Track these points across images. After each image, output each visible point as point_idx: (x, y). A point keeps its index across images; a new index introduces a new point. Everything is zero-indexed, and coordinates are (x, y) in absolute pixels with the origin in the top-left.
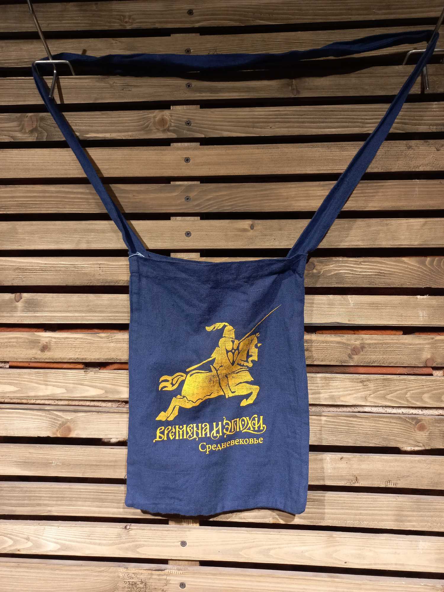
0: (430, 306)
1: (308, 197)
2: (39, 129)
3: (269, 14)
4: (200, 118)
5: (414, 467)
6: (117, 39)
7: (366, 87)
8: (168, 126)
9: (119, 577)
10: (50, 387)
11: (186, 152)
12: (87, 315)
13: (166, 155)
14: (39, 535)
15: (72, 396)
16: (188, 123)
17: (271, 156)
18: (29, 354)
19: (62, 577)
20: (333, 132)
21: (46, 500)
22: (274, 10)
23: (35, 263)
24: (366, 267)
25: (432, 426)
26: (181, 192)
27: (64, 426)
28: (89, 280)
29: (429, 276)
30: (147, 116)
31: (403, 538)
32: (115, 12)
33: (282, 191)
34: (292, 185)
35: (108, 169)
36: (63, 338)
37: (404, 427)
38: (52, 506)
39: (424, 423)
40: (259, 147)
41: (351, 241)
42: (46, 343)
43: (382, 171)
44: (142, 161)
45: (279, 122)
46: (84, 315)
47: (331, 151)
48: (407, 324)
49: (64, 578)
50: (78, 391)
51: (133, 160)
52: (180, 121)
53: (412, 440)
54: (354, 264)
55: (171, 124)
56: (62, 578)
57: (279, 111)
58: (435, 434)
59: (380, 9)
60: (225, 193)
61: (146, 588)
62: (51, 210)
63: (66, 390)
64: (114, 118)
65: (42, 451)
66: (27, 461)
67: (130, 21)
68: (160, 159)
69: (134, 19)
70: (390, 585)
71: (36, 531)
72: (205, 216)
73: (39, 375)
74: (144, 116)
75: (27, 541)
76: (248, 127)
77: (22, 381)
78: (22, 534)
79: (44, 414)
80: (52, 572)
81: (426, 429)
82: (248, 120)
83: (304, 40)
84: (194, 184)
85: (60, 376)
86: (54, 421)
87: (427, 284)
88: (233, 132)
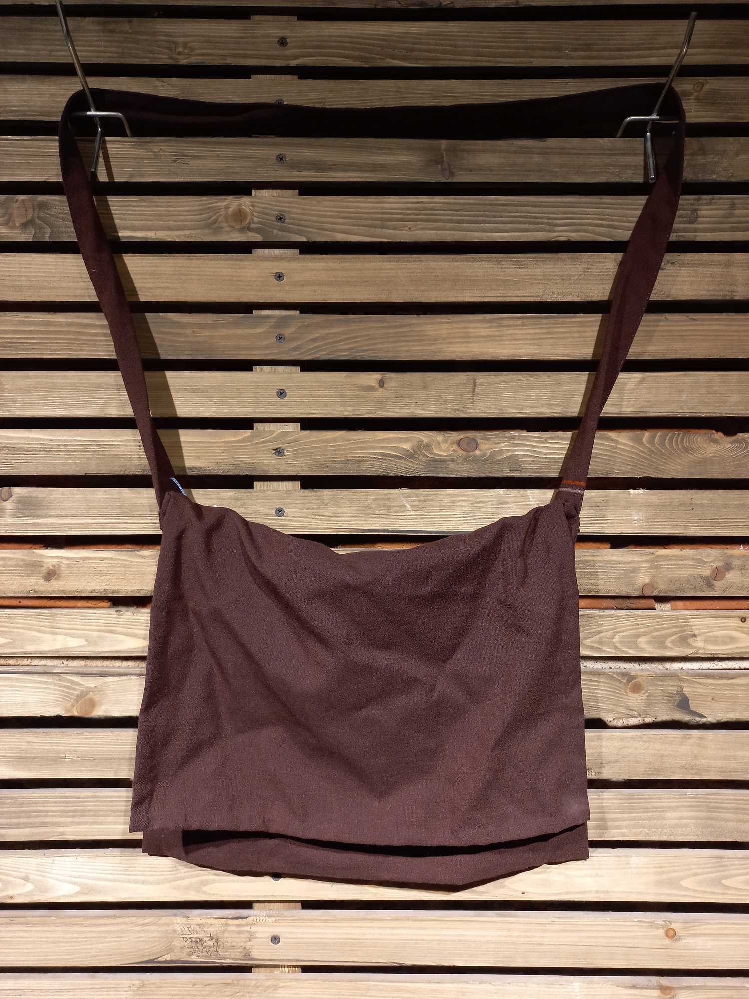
0: (649, 506)
1: (467, 338)
2: (38, 221)
3: (407, 50)
4: (299, 211)
5: (624, 747)
6: (165, 80)
7: (555, 170)
8: (248, 221)
9: (175, 931)
10: (60, 638)
11: (276, 264)
12: (120, 521)
13: (246, 268)
14: (44, 872)
15: (97, 651)
16: (280, 219)
17: (410, 273)
18: (26, 585)
19: (83, 935)
20: (505, 237)
21: (56, 816)
22: (414, 44)
23: (33, 439)
24: (554, 446)
25: (651, 686)
26: (270, 327)
27: (83, 699)
28: (122, 467)
29: (648, 460)
30: (214, 205)
31: (608, 853)
32: (159, 36)
33: (427, 328)
34: (442, 318)
35: (151, 288)
36: (81, 558)
37: (611, 688)
38: (66, 824)
39: (640, 680)
40: (392, 259)
41: (532, 407)
42: (54, 566)
43: (579, 299)
44: (205, 277)
45: (422, 220)
46: (114, 521)
47: (502, 268)
48: (614, 532)
49: (86, 937)
50: (106, 643)
51: (192, 274)
52: (267, 214)
53: (622, 706)
54: (537, 442)
55: (252, 219)
56: (83, 938)
57: (422, 202)
58: (655, 697)
59: (576, 50)
60: (340, 330)
61: (217, 946)
62: (60, 354)
63: (87, 641)
64: (161, 207)
65: (48, 739)
66: (23, 755)
67: (186, 51)
68: (235, 274)
69: (192, 49)
70: (588, 923)
71: (40, 866)
72: (308, 366)
73: (42, 619)
74: (210, 205)
75: (26, 882)
76: (375, 226)
77: (14, 628)
78: (16, 871)
79: (52, 681)
80: (67, 928)
81: (643, 690)
82: (374, 216)
83: (461, 93)
84: (289, 315)
85: (77, 619)
86: (68, 691)
87: (644, 472)
88: (351, 234)
